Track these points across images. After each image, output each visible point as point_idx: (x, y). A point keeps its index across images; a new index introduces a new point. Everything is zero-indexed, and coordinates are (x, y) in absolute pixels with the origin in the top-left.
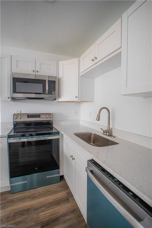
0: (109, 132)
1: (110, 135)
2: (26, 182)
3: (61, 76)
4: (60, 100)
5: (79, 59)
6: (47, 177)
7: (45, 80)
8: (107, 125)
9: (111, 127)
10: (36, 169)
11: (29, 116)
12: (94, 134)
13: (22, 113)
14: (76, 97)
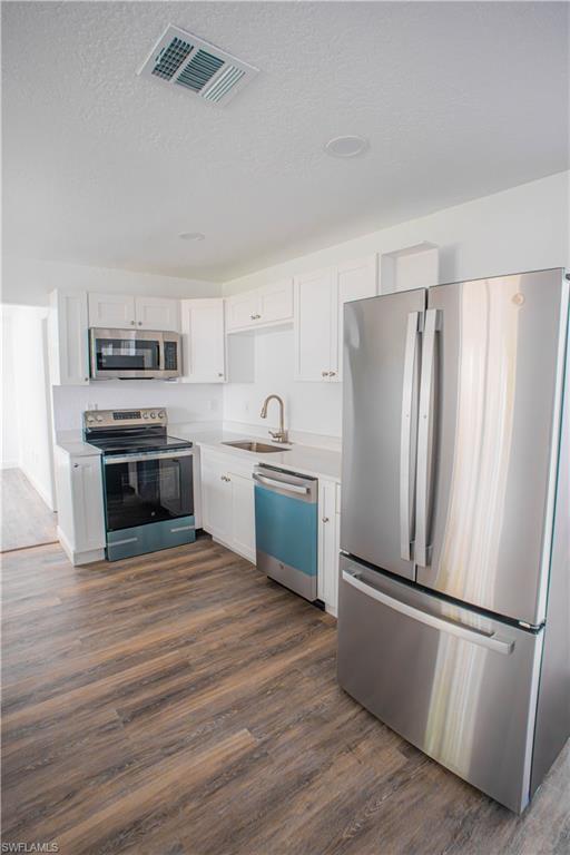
0: (282, 437)
1: (285, 442)
2: (135, 539)
3: (185, 330)
4: (184, 380)
5: (224, 302)
6: (173, 530)
7: (157, 342)
8: (279, 426)
9: (285, 428)
10: (153, 514)
11: (118, 415)
12: (258, 444)
13: (99, 409)
14: (220, 375)
